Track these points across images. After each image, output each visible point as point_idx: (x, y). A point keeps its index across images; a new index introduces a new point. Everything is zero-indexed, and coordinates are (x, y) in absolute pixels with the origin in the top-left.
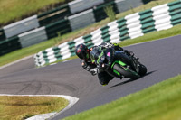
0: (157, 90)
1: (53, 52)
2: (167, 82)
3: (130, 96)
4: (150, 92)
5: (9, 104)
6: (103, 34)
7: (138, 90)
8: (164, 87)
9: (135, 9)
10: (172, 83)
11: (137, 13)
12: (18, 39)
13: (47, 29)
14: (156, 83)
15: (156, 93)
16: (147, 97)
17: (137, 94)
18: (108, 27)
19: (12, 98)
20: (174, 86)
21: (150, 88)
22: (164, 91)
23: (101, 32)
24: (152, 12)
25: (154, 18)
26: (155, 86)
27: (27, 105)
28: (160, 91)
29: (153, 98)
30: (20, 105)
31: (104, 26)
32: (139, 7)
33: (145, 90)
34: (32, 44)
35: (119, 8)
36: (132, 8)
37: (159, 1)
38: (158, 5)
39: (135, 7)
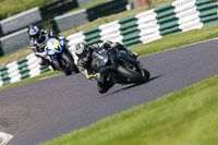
0: (107, 125)
2: (119, 115)
3: (74, 132)
4: (98, 129)
7: (84, 125)
8: (115, 121)
9: (78, 28)
10: (125, 117)
11: (81, 33)
14: (106, 116)
15: (105, 130)
16: (95, 134)
17: (83, 130)
20: (127, 120)
21: (98, 123)
22: (116, 127)
24: (99, 31)
26: (104, 120)
28: (111, 127)
29: (102, 135)
32: (84, 26)
33: (93, 126)
36: (75, 27)
37: (108, 18)
38: (107, 22)
39: (79, 25)
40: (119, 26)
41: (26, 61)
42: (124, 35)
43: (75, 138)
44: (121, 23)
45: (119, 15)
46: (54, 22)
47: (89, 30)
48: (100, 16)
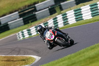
0: (84, 52)
1: (27, 32)
2: (89, 48)
3: (69, 56)
4: (80, 54)
5: (3, 61)
6: (54, 22)
8: (87, 51)
9: (71, 8)
11: (73, 10)
12: (8, 24)
13: (23, 19)
14: (83, 48)
15: (83, 54)
16: (78, 57)
17: (73, 54)
18: (57, 18)
19: (5, 57)
20: (93, 50)
21: (80, 51)
22: (87, 53)
23: (53, 21)
24: (81, 9)
25: (82, 13)
27: (13, 61)
28: (85, 53)
29: (81, 57)
30: (9, 61)
31: (55, 17)
33: (77, 53)
34: (16, 27)
35: (63, 7)
36: (70, 8)
37: (85, 3)
38: (84, 5)
39: (72, 7)
40: (90, 7)
41: (48, 23)
42: (92, 11)
43: (69, 58)
44: (91, 6)
45: (90, 2)
46: (60, 5)
47: (76, 9)
48: (82, 3)
